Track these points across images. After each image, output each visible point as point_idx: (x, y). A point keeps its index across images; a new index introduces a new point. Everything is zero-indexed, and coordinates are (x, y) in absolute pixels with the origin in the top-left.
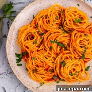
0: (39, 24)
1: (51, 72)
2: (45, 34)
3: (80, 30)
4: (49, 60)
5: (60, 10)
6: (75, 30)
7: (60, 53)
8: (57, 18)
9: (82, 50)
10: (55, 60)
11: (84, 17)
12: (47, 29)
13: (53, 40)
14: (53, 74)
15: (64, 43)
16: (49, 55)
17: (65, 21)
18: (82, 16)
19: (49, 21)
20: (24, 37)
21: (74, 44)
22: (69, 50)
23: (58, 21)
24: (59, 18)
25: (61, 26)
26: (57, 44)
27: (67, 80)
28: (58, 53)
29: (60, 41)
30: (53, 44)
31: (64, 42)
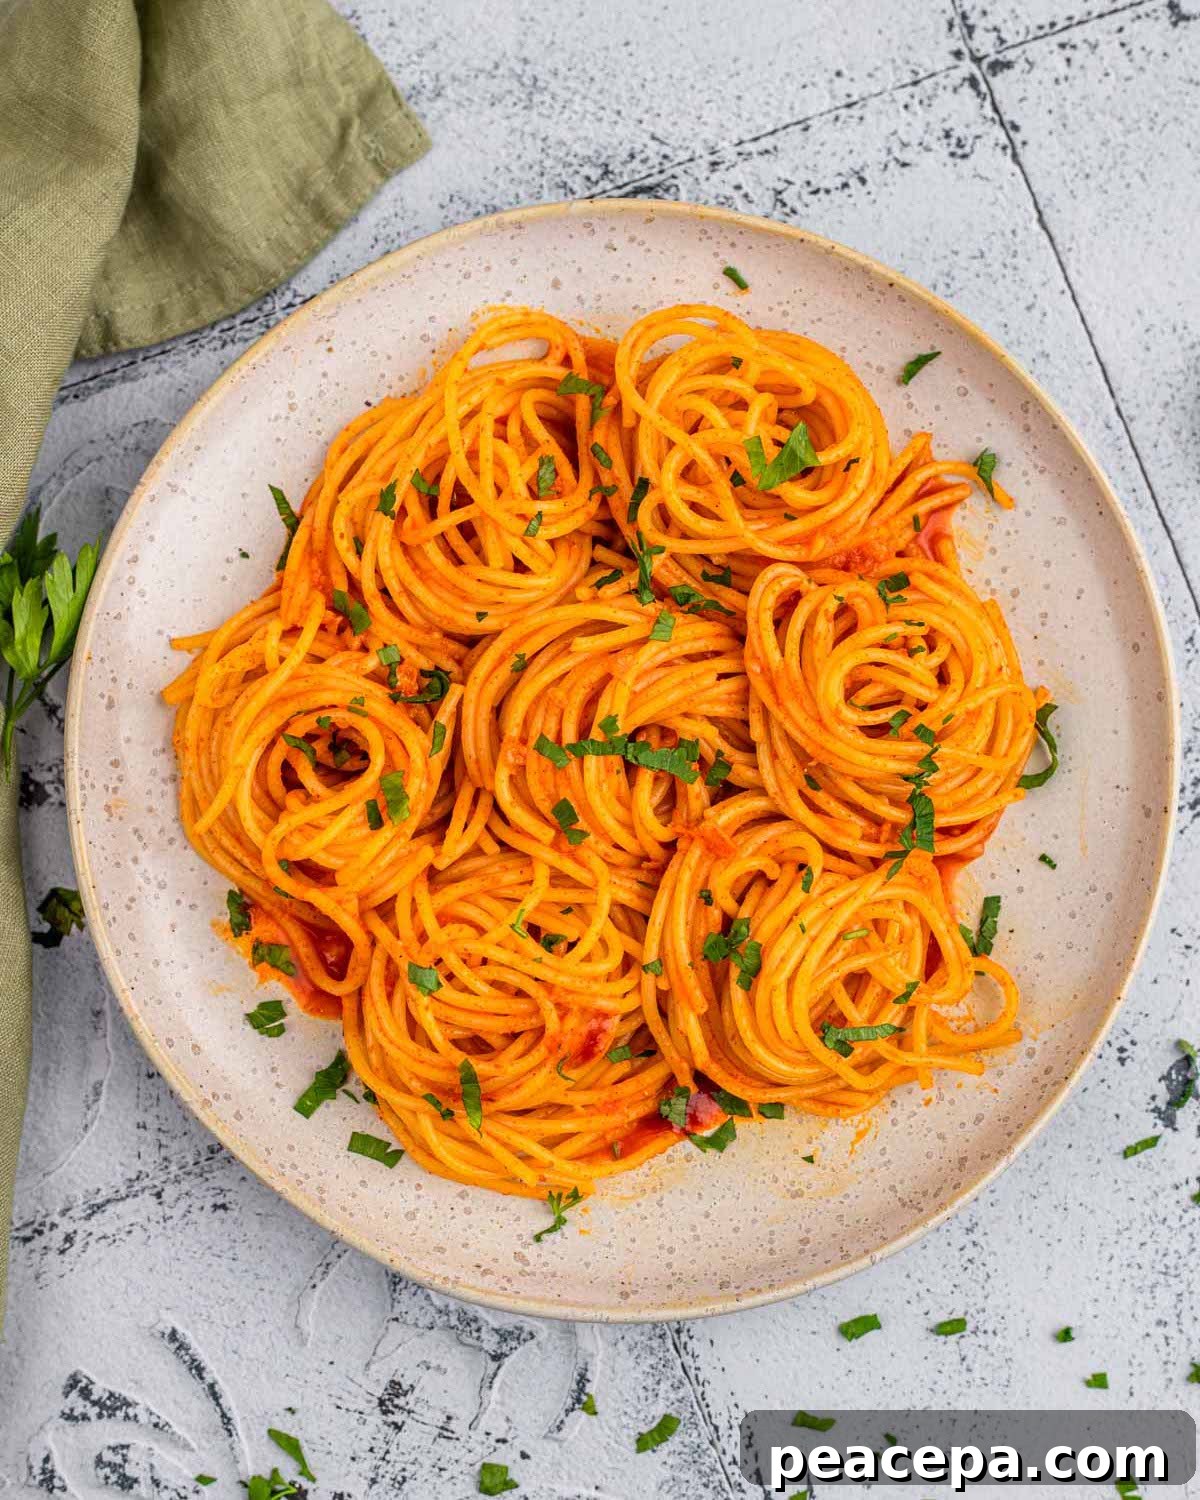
0: (369, 586)
1: (624, 1068)
2: (463, 683)
3: (821, 547)
4: (588, 958)
5: (560, 373)
6: (768, 561)
7: (670, 847)
8: (547, 475)
9: (894, 766)
10: (639, 936)
11: (828, 402)
12: (467, 623)
13: (570, 735)
14: (653, 1076)
15: (688, 729)
16: (570, 896)
17: (643, 486)
18: (808, 396)
19: (467, 531)
20: (250, 772)
21: (795, 718)
22: (762, 791)
23: (570, 512)
24: (566, 470)
25: (608, 544)
26: (616, 761)
27: (815, 1099)
28: (656, 852)
29: (641, 717)
30: (573, 767)
31: (686, 715)
